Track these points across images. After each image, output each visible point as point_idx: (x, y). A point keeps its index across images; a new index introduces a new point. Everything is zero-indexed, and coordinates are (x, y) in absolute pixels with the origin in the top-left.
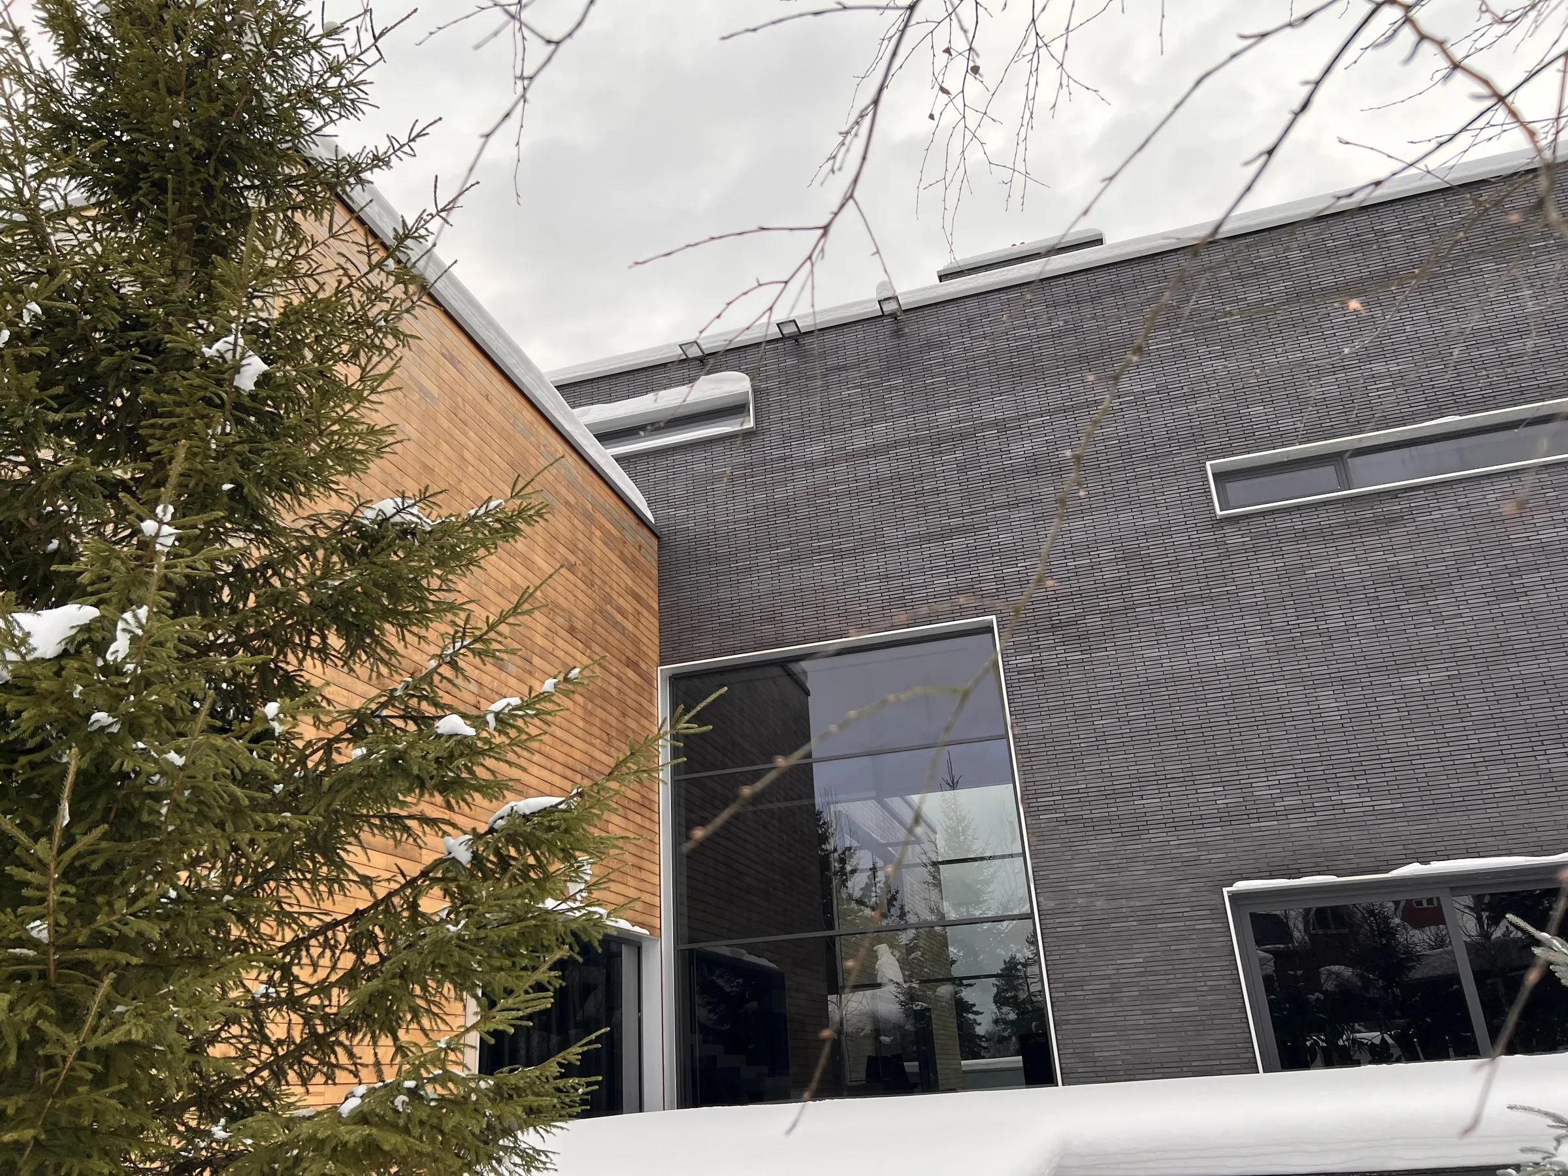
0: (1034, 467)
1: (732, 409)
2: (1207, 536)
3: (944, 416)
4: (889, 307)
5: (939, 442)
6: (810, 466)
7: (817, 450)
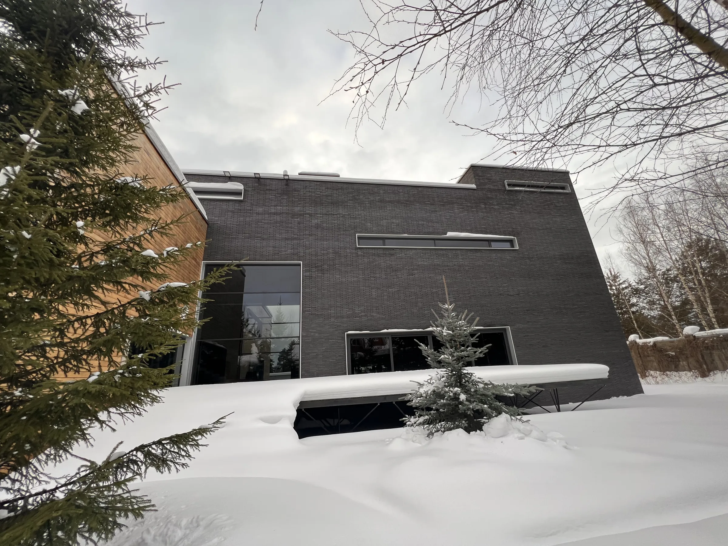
0: (317, 227)
1: (237, 193)
2: (354, 251)
3: (297, 209)
4: (286, 177)
5: (294, 215)
6: (258, 214)
7: (261, 210)
